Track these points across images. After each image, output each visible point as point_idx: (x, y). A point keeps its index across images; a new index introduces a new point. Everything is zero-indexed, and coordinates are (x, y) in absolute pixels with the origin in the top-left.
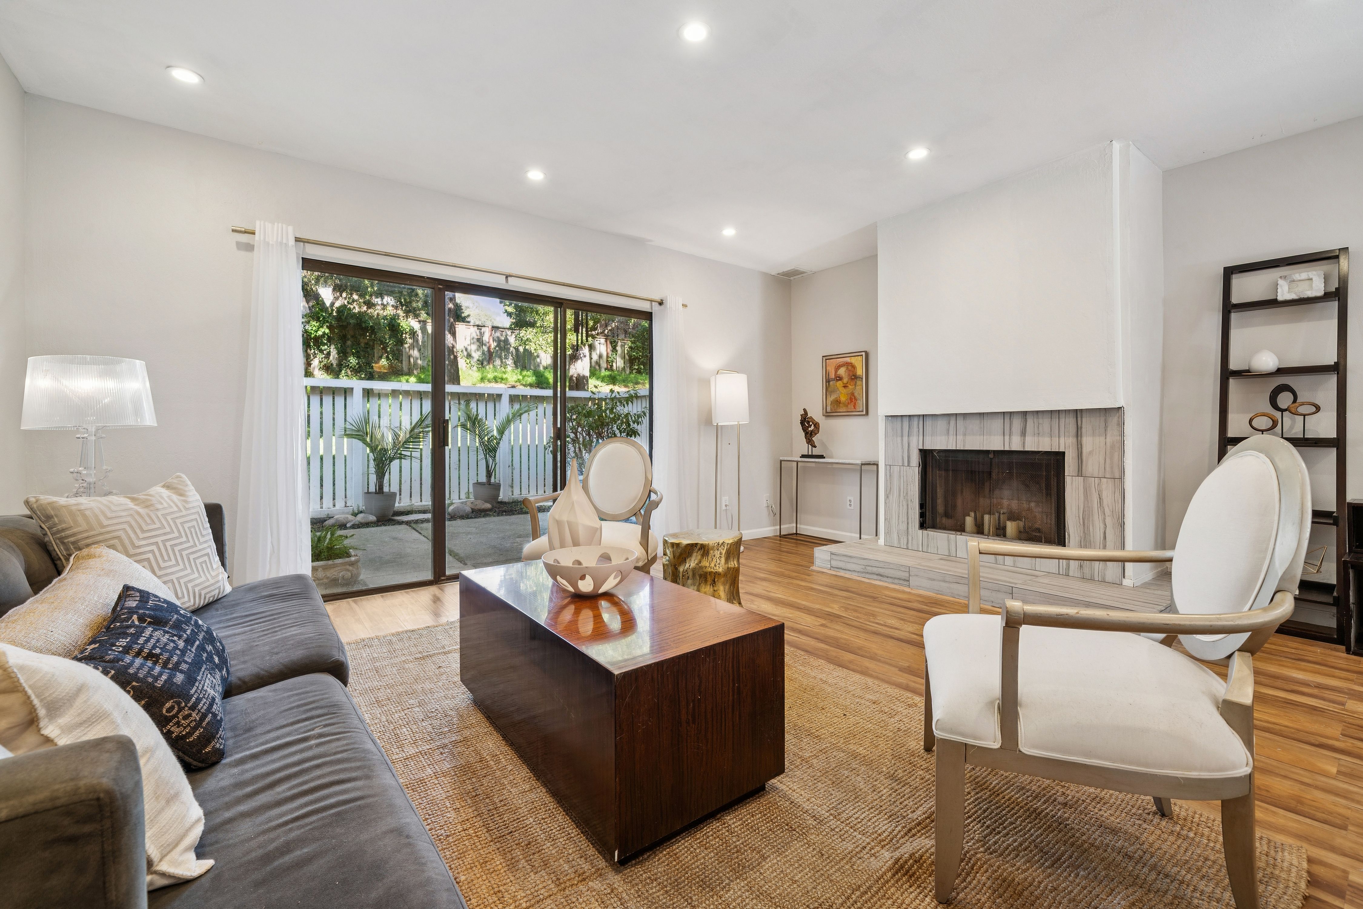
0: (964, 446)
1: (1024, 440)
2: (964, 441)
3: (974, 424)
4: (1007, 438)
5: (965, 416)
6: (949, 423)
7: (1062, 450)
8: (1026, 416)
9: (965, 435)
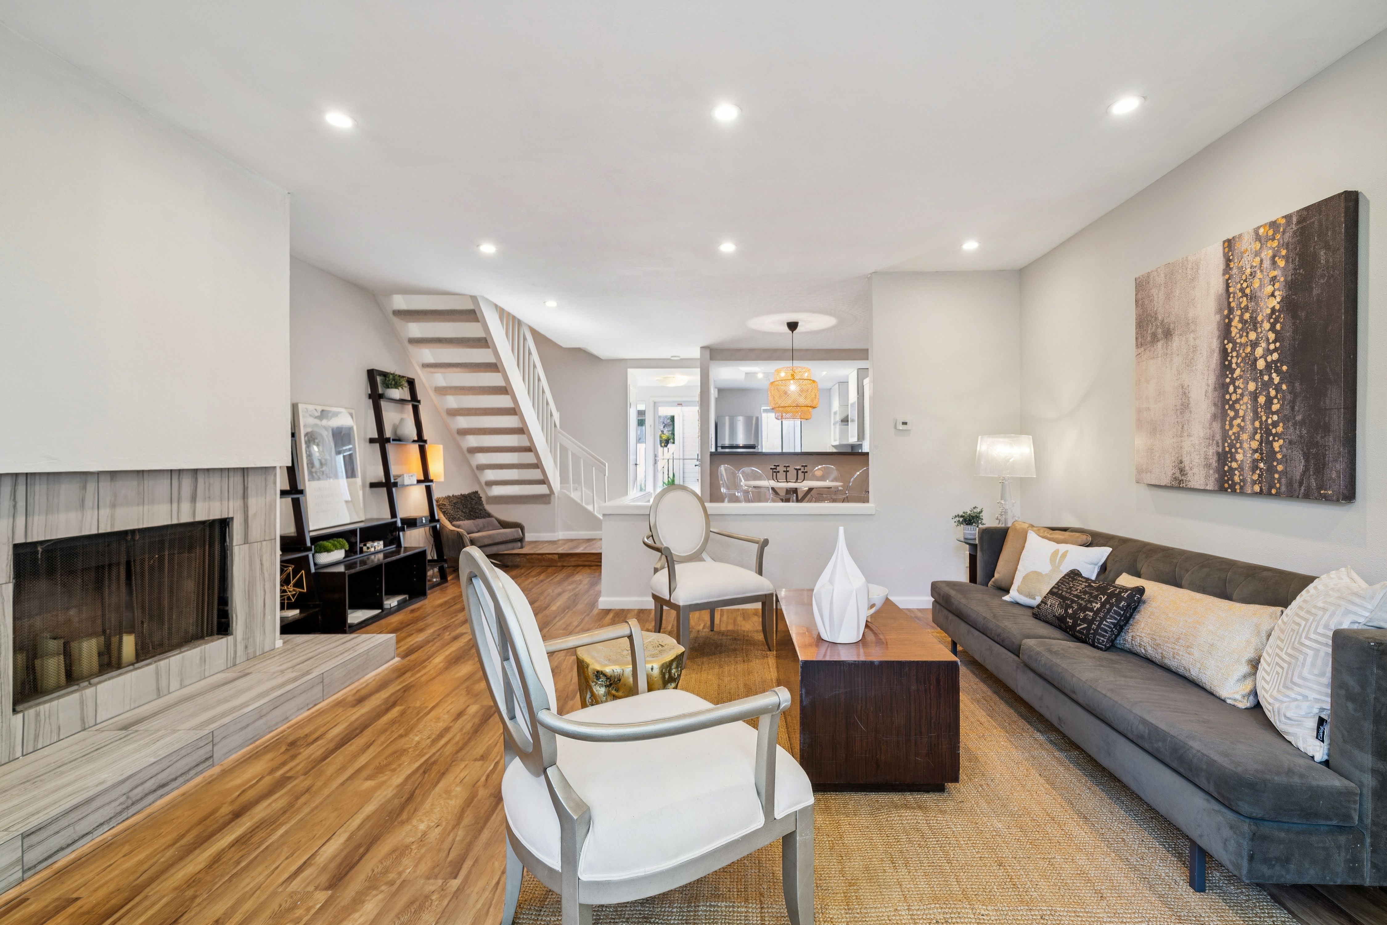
0: (112, 525)
1: (195, 507)
2: (112, 517)
3: (128, 488)
4: (175, 506)
5: (114, 475)
6: (85, 488)
7: (230, 516)
8: (196, 474)
9: (113, 506)
